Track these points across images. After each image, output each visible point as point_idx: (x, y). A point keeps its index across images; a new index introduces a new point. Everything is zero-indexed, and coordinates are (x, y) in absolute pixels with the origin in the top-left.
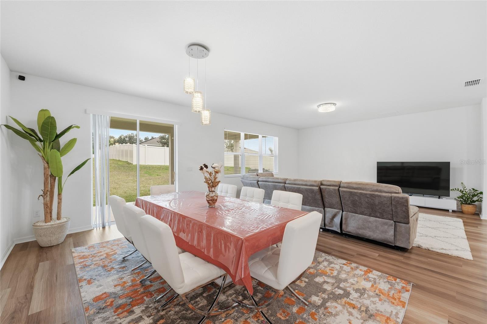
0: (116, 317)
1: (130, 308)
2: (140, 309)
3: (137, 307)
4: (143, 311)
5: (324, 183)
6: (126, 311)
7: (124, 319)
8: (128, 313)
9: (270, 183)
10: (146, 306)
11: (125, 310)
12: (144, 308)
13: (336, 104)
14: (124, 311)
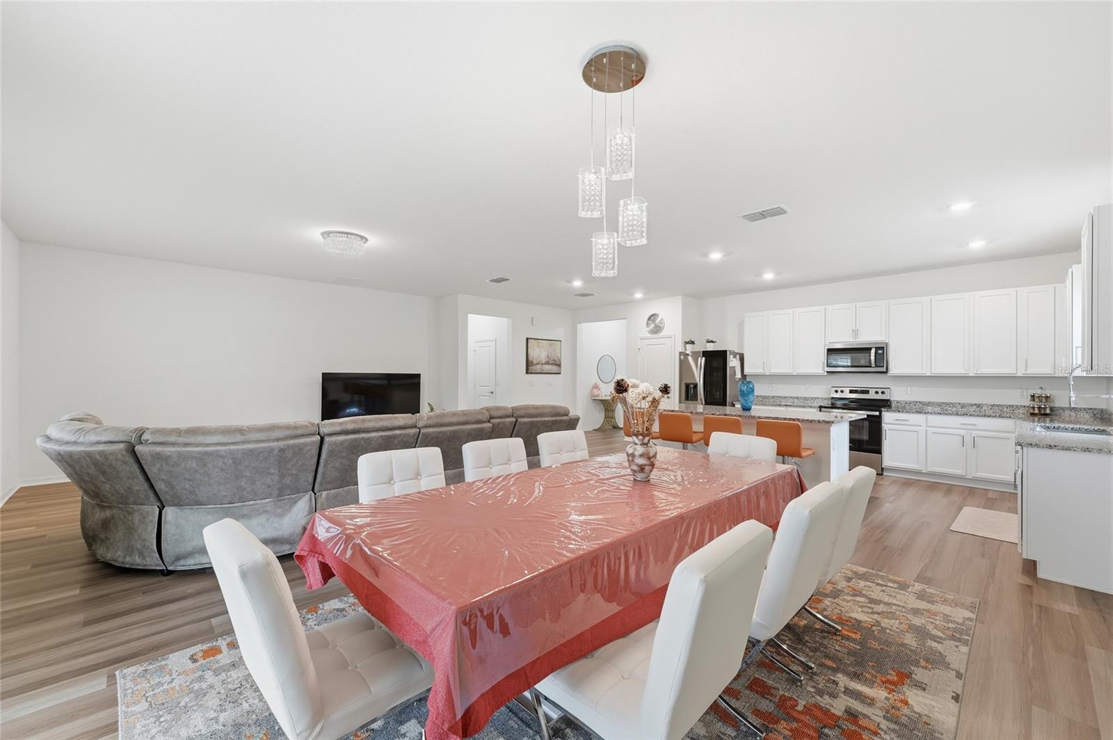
0: (882, 733)
1: (846, 720)
2: (831, 702)
3: (833, 711)
4: (834, 696)
5: (494, 413)
6: (857, 724)
7: (873, 717)
8: (857, 717)
9: (374, 434)
10: (818, 698)
11: (857, 729)
12: (826, 697)
13: (367, 240)
14: (860, 727)
